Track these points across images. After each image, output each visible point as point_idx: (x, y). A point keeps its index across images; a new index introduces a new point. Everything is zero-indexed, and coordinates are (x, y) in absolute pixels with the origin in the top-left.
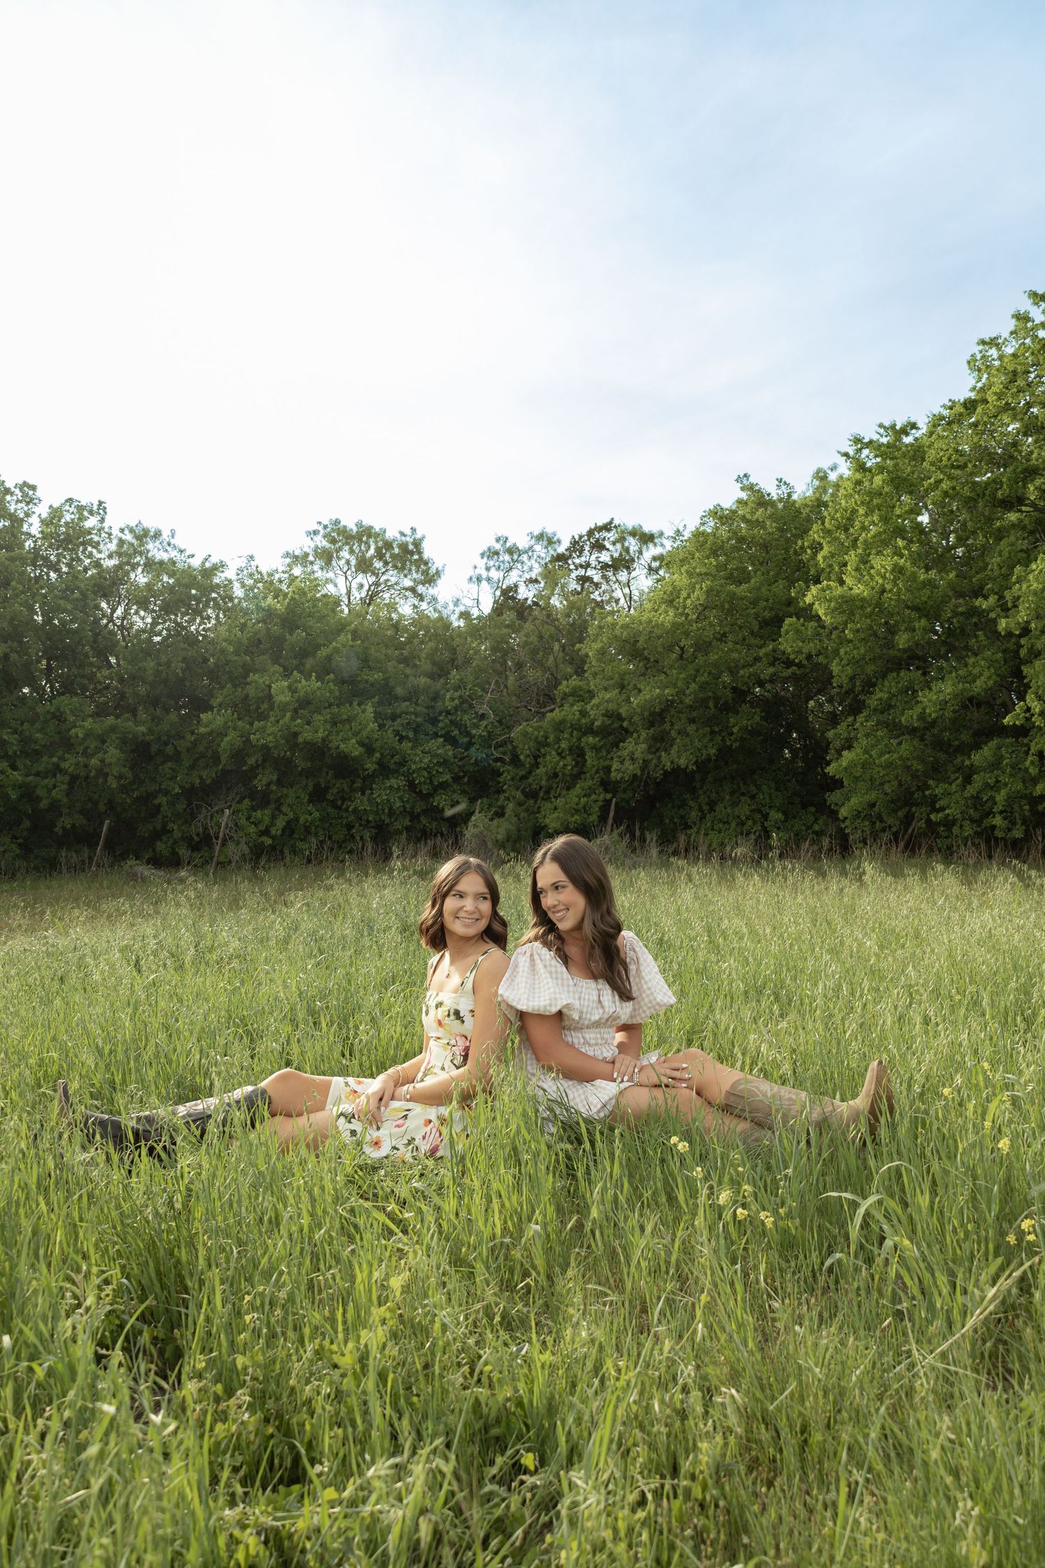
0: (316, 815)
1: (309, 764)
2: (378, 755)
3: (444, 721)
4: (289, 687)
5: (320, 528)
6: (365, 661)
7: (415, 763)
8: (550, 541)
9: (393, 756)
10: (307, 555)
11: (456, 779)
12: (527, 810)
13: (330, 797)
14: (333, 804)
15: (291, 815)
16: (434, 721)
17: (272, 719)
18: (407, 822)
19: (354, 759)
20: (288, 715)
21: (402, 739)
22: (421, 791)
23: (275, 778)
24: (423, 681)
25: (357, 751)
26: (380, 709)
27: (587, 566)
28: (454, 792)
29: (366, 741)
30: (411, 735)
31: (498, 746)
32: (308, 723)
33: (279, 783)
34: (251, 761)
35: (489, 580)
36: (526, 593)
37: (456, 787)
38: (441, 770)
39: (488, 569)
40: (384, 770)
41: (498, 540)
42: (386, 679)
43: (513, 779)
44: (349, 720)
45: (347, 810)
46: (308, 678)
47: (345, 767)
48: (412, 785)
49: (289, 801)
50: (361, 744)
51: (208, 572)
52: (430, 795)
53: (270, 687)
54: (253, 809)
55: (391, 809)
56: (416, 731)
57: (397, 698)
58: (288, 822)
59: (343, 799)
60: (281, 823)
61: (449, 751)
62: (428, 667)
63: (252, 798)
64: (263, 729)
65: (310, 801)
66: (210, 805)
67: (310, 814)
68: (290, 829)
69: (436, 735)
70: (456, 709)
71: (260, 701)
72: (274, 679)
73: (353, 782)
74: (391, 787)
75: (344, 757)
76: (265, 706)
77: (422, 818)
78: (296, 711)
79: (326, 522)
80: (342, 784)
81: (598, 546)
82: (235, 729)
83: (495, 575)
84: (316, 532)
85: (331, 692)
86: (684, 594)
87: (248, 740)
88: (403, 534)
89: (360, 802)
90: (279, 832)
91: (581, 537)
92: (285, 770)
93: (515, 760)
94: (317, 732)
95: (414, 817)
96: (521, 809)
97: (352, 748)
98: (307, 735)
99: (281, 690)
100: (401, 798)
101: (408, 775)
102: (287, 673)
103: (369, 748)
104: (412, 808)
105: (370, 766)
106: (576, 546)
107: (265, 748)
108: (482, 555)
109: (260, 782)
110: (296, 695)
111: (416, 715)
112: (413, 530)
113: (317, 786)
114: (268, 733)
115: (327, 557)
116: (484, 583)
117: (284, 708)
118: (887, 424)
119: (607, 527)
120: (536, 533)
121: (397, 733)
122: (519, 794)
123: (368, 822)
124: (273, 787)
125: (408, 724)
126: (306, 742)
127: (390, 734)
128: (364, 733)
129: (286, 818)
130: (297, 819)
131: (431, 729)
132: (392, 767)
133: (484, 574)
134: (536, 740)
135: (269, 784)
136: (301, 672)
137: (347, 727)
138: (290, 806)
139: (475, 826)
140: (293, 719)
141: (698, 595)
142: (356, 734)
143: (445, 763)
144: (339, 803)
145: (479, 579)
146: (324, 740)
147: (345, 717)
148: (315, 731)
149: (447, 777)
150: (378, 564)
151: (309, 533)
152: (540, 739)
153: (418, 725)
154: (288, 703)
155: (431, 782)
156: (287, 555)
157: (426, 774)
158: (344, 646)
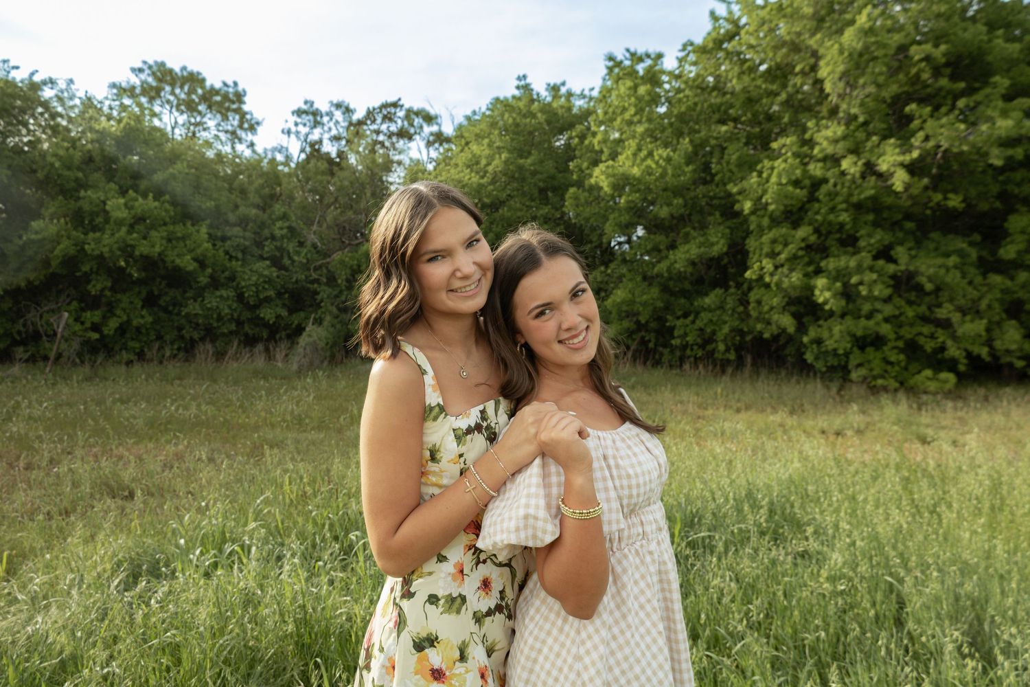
0: (150, 319)
1: (143, 274)
2: (209, 270)
3: (269, 247)
4: (126, 205)
5: (145, 67)
6: (197, 187)
7: (244, 280)
8: (348, 111)
9: (223, 272)
10: (134, 88)
11: (279, 295)
12: (341, 322)
13: (162, 302)
14: (165, 310)
15: (125, 318)
16: (259, 245)
17: (109, 232)
18: (233, 327)
19: (190, 273)
20: (124, 229)
21: (231, 258)
22: (248, 302)
23: (109, 284)
24: (254, 212)
25: (190, 265)
26: (211, 231)
27: (378, 132)
28: (277, 306)
29: (201, 258)
30: (240, 255)
31: (316, 269)
32: (145, 238)
33: (112, 289)
34: (86, 268)
35: (297, 133)
36: (329, 148)
37: (279, 302)
38: (267, 286)
39: (296, 124)
40: (215, 284)
41: (306, 102)
42: (217, 207)
43: (328, 297)
44: (183, 238)
45: (179, 314)
46: (145, 196)
47: (178, 278)
48: (240, 297)
49: (123, 305)
50: (195, 260)
51: (35, 87)
52: (257, 307)
53: (104, 203)
54: (83, 310)
55: (219, 315)
56: (244, 252)
57: (227, 222)
58: (121, 324)
59: (174, 305)
60: (113, 324)
61: (274, 272)
62: (257, 200)
63: (81, 300)
64: (98, 241)
65: (143, 307)
66: (38, 305)
67: (144, 318)
68: (122, 330)
69: (262, 258)
70: (283, 237)
71: (94, 215)
72: (110, 195)
73: (185, 292)
74: (221, 297)
75: (177, 269)
76: (100, 220)
77: (246, 325)
78: (132, 226)
79: (151, 62)
80: (173, 293)
81: (388, 118)
82: (69, 238)
83: (303, 130)
84: (141, 70)
85: (166, 211)
86: (484, 162)
87: (83, 249)
88: (225, 84)
89: (193, 308)
90: (112, 332)
91: (374, 109)
92: (119, 279)
93: (332, 280)
94: (153, 246)
95: (239, 323)
96: (336, 321)
97: (187, 263)
98: (143, 248)
99: (117, 206)
100: (230, 307)
101: (237, 288)
102: (123, 192)
103: (202, 263)
104: (239, 316)
105: (203, 280)
106: (370, 114)
107: (101, 257)
108: (293, 113)
109: (94, 288)
110: (133, 212)
111: (244, 238)
112: (236, 84)
113: (150, 294)
114: (104, 243)
115: (153, 93)
116: (293, 136)
117: (120, 223)
118: (632, 50)
119: (395, 105)
120: (335, 102)
121: (227, 253)
122: (335, 310)
123: (197, 324)
124: (108, 293)
125: (238, 246)
126: (142, 255)
127: (221, 253)
128: (199, 251)
129: (120, 320)
130: (129, 322)
131: (256, 251)
132: (222, 280)
133: (293, 129)
134: (351, 267)
135: (102, 290)
136: (136, 191)
137: (182, 244)
138: (124, 310)
139: (310, 336)
140: (129, 232)
141: (497, 164)
142: (190, 251)
143: (269, 281)
144: (171, 308)
145: (289, 132)
146: (160, 254)
147: (179, 235)
148: (153, 245)
149: (271, 293)
150: (201, 108)
151: (133, 70)
152: (355, 267)
153: (246, 248)
154: (125, 219)
155: (257, 296)
156: (113, 86)
157: (254, 289)
158: (180, 173)
